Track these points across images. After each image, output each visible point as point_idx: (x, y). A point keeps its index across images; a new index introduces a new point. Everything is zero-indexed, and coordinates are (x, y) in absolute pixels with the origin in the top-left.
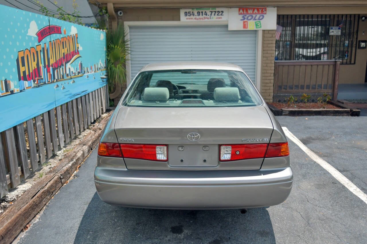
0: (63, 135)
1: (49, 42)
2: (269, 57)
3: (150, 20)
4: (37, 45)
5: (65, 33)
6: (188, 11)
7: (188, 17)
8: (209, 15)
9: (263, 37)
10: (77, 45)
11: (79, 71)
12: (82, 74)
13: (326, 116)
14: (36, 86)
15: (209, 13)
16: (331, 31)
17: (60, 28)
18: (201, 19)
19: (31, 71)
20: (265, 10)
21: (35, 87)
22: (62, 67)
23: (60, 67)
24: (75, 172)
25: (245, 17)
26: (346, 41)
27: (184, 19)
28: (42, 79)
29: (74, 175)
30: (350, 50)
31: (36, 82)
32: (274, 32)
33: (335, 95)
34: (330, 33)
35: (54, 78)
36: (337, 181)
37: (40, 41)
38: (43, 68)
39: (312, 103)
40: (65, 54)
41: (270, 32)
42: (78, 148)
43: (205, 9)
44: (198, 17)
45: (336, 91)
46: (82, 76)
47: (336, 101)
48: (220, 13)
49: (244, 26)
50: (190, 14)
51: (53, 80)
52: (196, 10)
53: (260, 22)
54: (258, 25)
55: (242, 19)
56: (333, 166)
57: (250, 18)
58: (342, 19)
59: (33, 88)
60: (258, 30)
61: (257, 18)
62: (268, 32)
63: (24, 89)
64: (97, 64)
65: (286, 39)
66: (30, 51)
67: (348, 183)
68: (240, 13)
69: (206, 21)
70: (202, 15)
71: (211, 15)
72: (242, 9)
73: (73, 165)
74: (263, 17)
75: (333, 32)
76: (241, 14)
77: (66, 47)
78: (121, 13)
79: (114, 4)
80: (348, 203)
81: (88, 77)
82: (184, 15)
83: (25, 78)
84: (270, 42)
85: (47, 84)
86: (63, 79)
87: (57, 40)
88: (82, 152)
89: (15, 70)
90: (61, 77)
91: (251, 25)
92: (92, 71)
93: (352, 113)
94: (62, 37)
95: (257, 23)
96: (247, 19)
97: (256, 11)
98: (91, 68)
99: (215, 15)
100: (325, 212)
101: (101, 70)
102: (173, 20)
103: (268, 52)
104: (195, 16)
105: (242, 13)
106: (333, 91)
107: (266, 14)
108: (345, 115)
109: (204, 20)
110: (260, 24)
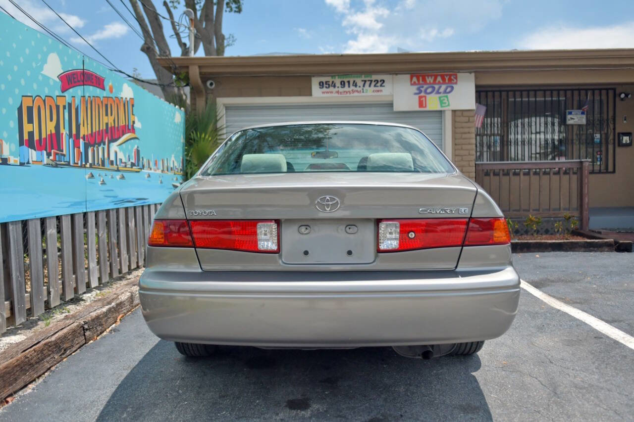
0: (98, 267)
1: (82, 97)
2: (465, 155)
3: (261, 95)
4: (58, 95)
5: (111, 91)
6: (324, 79)
7: (325, 89)
8: (360, 87)
9: (454, 122)
10: (132, 118)
11: (133, 161)
12: (139, 169)
13: (573, 251)
14: (52, 165)
15: (361, 84)
16: (569, 117)
17: (103, 81)
18: (347, 93)
19: (44, 136)
20: (454, 78)
21: (50, 164)
22: (102, 146)
23: (99, 145)
24: (114, 325)
25: (422, 89)
26: (597, 135)
27: (318, 93)
28: (64, 155)
29: (111, 330)
30: (603, 149)
31: (51, 158)
32: (472, 114)
33: (584, 219)
34: (567, 120)
35: (87, 161)
36: (604, 335)
37: (64, 90)
38: (68, 137)
39: (544, 235)
40: (109, 126)
41: (465, 114)
42: (122, 289)
43: (354, 77)
44: (341, 90)
45: (585, 213)
46: (139, 172)
47: (587, 230)
48: (379, 84)
49: (421, 104)
50: (329, 84)
51: (84, 163)
52: (339, 78)
53: (447, 97)
54: (444, 101)
55: (417, 92)
56: (592, 315)
57: (429, 90)
58: (587, 98)
59: (45, 165)
60: (444, 111)
61: (442, 90)
62: (462, 114)
63: (28, 163)
64: (167, 159)
65: (493, 132)
66: (44, 101)
67: (624, 338)
68: (413, 82)
69: (356, 96)
70: (349, 87)
71: (364, 86)
72: (414, 76)
73: (110, 310)
74: (452, 88)
75: (572, 119)
76: (415, 84)
77: (111, 115)
78: (211, 84)
79: (200, 67)
80: (628, 364)
81: (149, 176)
82: (319, 86)
83: (31, 144)
84: (466, 130)
85: (72, 166)
86: (103, 168)
87: (96, 98)
88: (129, 294)
89: (13, 124)
90: (100, 163)
91: (433, 103)
92: (158, 169)
93: (618, 247)
94: (105, 95)
95: (442, 99)
96: (426, 91)
97: (439, 79)
98: (156, 164)
99: (370, 86)
100: (586, 376)
101: (173, 171)
102: (300, 94)
103: (464, 147)
104: (336, 87)
105: (417, 82)
106: (581, 213)
107: (456, 83)
108: (606, 249)
109: (352, 95)
110: (448, 100)
